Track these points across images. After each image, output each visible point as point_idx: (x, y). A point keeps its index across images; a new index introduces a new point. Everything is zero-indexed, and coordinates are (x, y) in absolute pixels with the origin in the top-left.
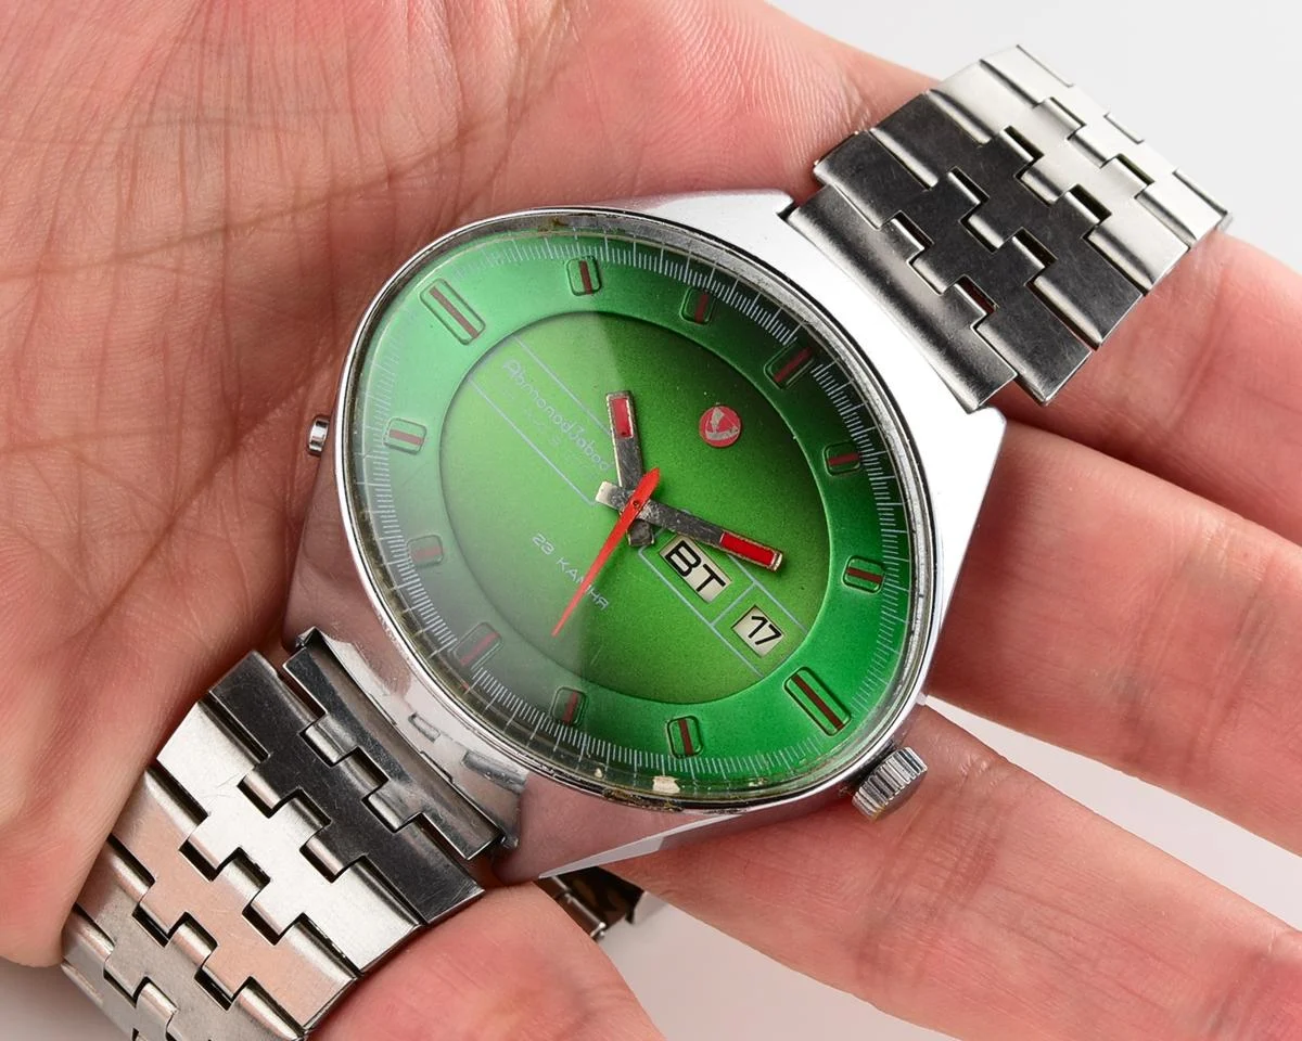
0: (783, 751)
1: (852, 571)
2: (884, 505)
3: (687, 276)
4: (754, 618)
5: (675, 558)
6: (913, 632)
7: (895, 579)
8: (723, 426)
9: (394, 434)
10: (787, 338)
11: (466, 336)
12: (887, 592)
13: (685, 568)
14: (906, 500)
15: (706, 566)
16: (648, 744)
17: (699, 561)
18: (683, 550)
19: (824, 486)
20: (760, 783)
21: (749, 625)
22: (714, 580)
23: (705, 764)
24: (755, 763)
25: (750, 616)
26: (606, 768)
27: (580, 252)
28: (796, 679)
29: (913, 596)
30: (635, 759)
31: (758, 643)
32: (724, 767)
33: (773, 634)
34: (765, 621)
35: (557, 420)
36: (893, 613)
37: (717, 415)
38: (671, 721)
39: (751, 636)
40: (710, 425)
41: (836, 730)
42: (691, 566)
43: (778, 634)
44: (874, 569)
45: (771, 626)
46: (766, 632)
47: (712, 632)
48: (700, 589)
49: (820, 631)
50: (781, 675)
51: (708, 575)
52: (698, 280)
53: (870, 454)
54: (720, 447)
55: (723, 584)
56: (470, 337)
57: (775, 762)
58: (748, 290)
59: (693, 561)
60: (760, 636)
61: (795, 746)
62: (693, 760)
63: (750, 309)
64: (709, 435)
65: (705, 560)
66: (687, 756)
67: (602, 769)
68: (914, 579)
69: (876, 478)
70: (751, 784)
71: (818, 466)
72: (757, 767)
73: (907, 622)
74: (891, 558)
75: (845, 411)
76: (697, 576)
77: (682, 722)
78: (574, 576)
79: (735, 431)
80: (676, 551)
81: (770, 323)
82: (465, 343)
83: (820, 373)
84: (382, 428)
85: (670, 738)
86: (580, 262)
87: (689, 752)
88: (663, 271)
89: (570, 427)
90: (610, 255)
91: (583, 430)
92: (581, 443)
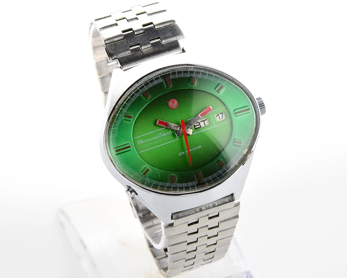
0: (250, 123)
1: (218, 91)
2: (206, 77)
3: (137, 95)
4: (216, 117)
5: (196, 127)
7: (223, 83)
8: (173, 103)
9: (144, 174)
10: (161, 80)
11: (129, 149)
12: (225, 86)
14: (208, 72)
15: (201, 122)
17: (199, 122)
18: (195, 125)
19: (197, 88)
20: (254, 131)
21: (218, 119)
22: (205, 121)
27: (121, 116)
28: (236, 113)
29: (229, 80)
30: (237, 155)
31: (222, 118)
34: (218, 115)
35: (156, 138)
36: (230, 87)
37: (170, 103)
38: (233, 144)
39: (220, 119)
40: (172, 106)
41: (250, 110)
42: (199, 125)
43: (222, 113)
44: (220, 86)
45: (220, 114)
47: (216, 127)
48: (205, 125)
50: (233, 116)
51: (203, 122)
52: (139, 93)
53: (194, 75)
54: (178, 106)
57: (251, 126)
58: (146, 84)
60: (221, 118)
62: (243, 143)
63: (151, 85)
64: (174, 107)
68: (225, 78)
69: (200, 76)
70: (254, 133)
71: (192, 87)
74: (218, 81)
75: (182, 75)
76: (202, 124)
77: (235, 142)
78: (191, 150)
81: (156, 82)
82: (131, 150)
83: (171, 77)
84: (141, 176)
85: (236, 146)
86: (124, 117)
87: (241, 143)
88: (134, 100)
89: (158, 136)
90: (125, 109)
91: (160, 133)
92: (163, 135)
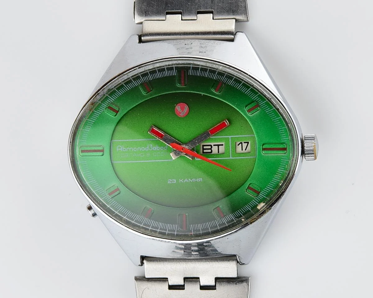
0: (279, 169)
1: (249, 111)
2: (239, 87)
3: (136, 84)
4: (238, 145)
5: (205, 151)
6: (278, 109)
7: (261, 101)
8: (182, 109)
9: (110, 194)
10: (174, 73)
11: (101, 153)
12: (262, 106)
13: (210, 151)
14: (243, 80)
15: (214, 145)
16: (247, 201)
17: (211, 146)
18: (205, 147)
19: (221, 98)
20: (282, 182)
21: (239, 149)
22: (220, 146)
23: (265, 191)
24: (276, 179)
25: (237, 146)
26: (244, 217)
27: (105, 105)
28: (264, 149)
29: (269, 100)
30: (248, 208)
31: (246, 150)
32: (270, 187)
33: (247, 144)
34: (242, 143)
35: (143, 149)
36: (269, 110)
37: (178, 108)
38: (246, 190)
39: (242, 150)
40: (179, 112)
41: (286, 151)
42: (211, 149)
43: (248, 143)
44: (253, 105)
45: (244, 143)
46: (245, 145)
47: (233, 159)
48: (218, 152)
49: (257, 132)
50: (259, 152)
51: (217, 147)
52: (139, 82)
53: (223, 79)
54: (187, 114)
55: (222, 145)
56: (102, 153)
57: (280, 173)
58: (153, 72)
59: (210, 147)
60: (244, 148)
61: (280, 165)
62: (261, 194)
63: (158, 75)
64: (181, 115)
65: (212, 144)
66: (259, 194)
67: (243, 218)
68: (265, 96)
69: (231, 82)
70: (280, 185)
71: (214, 95)
72: (278, 179)
73: (274, 108)
74: (255, 97)
75: (206, 75)
76: (215, 149)
77: (249, 188)
78: (187, 181)
79: (186, 108)
80: (203, 149)
81: (166, 74)
82: (103, 155)
83: (191, 72)
84: (106, 195)
85: (250, 194)
86: (108, 108)
87: (258, 193)
88: (129, 88)
89: (148, 147)
90: (113, 98)
91: (152, 145)
92: (154, 148)
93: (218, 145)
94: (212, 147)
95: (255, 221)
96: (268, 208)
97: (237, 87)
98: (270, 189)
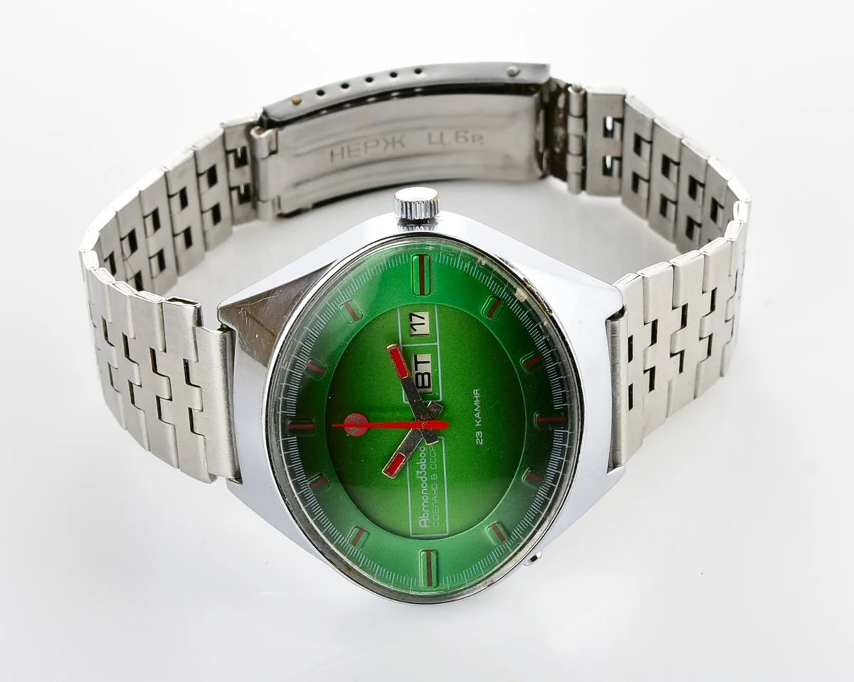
0: (456, 267)
1: (356, 318)
3: (312, 501)
4: (415, 330)
7: (338, 298)
9: (503, 539)
10: (293, 439)
11: (433, 554)
12: (348, 296)
13: (426, 376)
17: (417, 374)
18: (420, 385)
19: (334, 363)
21: (421, 329)
22: (418, 360)
23: (495, 289)
24: (473, 272)
25: (417, 333)
26: (539, 323)
27: (350, 549)
28: (422, 293)
30: (524, 316)
31: (423, 318)
33: (413, 316)
34: (412, 325)
35: (424, 485)
36: (353, 285)
37: (353, 432)
38: (494, 321)
39: (423, 324)
41: (425, 256)
42: (423, 375)
44: (345, 312)
45: (411, 320)
46: (416, 320)
47: (440, 340)
48: (428, 362)
50: (427, 299)
51: (419, 365)
53: (302, 360)
54: (362, 414)
55: (416, 356)
56: (432, 552)
57: (464, 264)
58: (291, 473)
59: (420, 376)
60: (421, 321)
61: (449, 265)
62: (499, 294)
63: (297, 464)
65: (414, 373)
66: (500, 300)
67: (542, 325)
69: (307, 348)
72: (474, 268)
75: (295, 387)
76: (424, 368)
77: (489, 316)
78: (478, 414)
79: (352, 417)
80: (423, 387)
81: (294, 451)
82: (436, 551)
83: (292, 413)
84: (505, 545)
85: (500, 313)
86: (355, 544)
88: (320, 511)
89: (422, 478)
90: (338, 537)
91: (418, 472)
92: (423, 467)
93: (417, 363)
94: (420, 373)
95: (547, 305)
96: (525, 285)
97: (315, 336)
98: (491, 282)
